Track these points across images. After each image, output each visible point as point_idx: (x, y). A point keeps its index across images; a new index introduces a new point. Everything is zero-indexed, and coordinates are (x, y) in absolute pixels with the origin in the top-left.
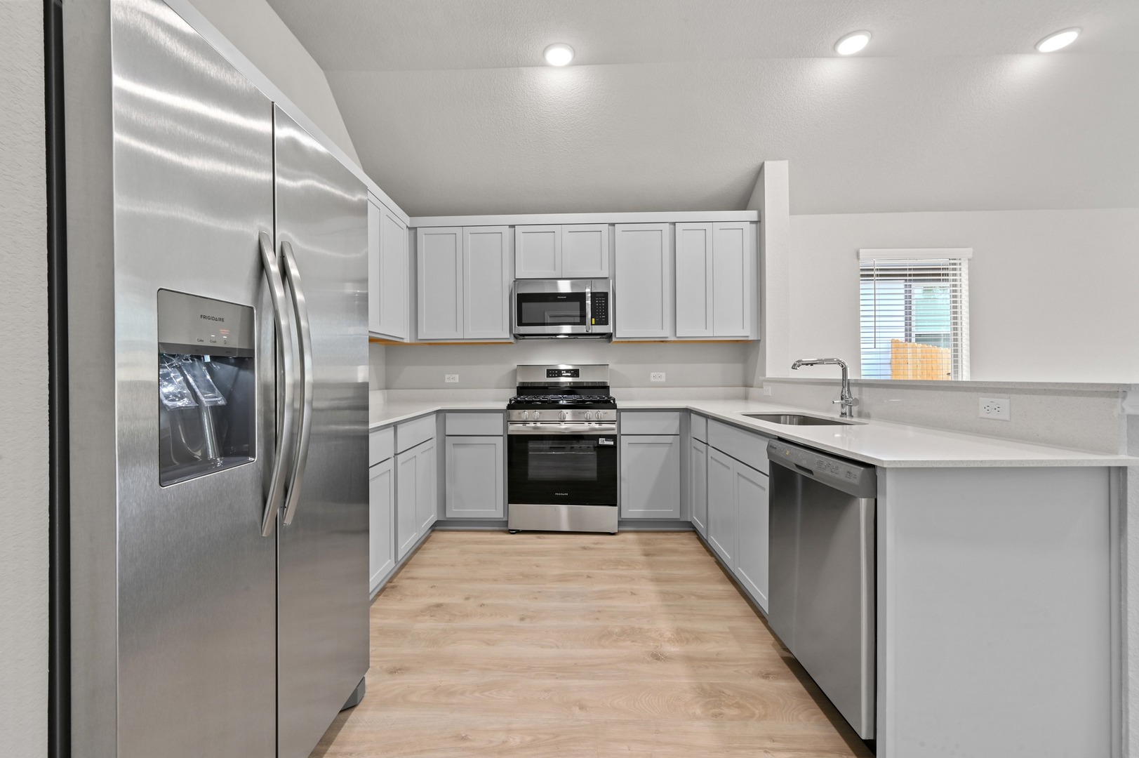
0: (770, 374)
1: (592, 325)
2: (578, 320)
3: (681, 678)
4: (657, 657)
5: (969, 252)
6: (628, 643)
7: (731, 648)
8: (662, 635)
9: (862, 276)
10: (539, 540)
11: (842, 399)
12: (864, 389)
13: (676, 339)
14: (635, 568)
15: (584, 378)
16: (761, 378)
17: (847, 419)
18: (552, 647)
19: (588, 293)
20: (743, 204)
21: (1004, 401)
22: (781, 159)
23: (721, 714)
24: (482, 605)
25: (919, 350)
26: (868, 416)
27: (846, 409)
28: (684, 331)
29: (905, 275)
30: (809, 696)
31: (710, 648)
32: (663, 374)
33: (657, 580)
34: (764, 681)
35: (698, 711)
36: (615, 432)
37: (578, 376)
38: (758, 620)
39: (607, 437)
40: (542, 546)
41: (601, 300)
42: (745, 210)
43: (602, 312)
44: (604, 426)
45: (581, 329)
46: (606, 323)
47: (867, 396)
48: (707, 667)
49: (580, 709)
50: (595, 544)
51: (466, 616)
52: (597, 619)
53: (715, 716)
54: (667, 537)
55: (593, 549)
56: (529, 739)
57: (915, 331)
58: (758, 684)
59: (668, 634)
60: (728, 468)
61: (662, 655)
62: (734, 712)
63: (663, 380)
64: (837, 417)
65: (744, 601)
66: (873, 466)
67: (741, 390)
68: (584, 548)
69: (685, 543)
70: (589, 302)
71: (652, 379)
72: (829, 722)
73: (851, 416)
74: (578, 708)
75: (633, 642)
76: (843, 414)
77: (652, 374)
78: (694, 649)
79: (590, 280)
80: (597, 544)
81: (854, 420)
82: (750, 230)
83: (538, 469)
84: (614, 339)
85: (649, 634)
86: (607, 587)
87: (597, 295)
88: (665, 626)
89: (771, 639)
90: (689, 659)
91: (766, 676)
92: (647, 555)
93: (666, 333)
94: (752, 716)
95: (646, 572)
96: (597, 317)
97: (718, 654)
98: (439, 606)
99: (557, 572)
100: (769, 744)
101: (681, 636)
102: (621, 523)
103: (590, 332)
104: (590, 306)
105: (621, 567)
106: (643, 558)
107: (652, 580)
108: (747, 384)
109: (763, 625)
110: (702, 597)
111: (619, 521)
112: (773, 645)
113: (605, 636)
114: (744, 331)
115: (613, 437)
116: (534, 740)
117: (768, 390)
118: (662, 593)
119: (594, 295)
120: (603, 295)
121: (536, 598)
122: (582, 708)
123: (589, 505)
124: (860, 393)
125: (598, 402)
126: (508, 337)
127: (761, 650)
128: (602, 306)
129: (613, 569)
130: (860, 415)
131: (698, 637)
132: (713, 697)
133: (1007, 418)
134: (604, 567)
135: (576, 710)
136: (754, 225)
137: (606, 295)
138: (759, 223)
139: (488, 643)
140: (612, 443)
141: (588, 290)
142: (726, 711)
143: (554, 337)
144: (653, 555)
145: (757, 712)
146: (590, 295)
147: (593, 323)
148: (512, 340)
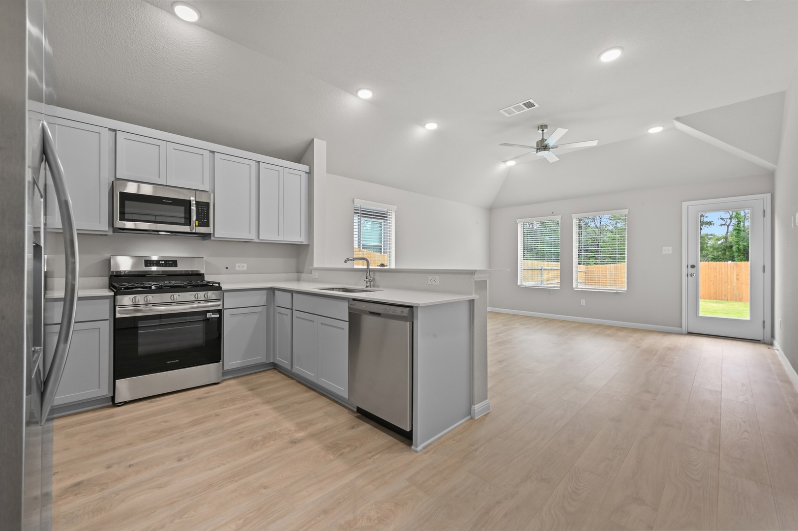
0: (315, 265)
1: (196, 226)
2: (183, 221)
3: (313, 447)
4: (294, 442)
5: (395, 207)
6: (272, 442)
7: (330, 422)
8: (290, 430)
9: (355, 213)
10: (153, 404)
11: (367, 278)
12: (376, 273)
13: (259, 241)
14: (249, 400)
15: (181, 267)
16: (311, 268)
17: (369, 289)
18: (219, 467)
19: (193, 200)
20: (298, 159)
21: (437, 277)
22: (323, 140)
23: (342, 453)
24: (130, 466)
25: (365, 253)
26: (378, 287)
27: (369, 284)
28: (265, 236)
29: (359, 213)
30: (375, 428)
31: (320, 426)
32: (245, 265)
33: (268, 402)
34: (353, 430)
35: (332, 457)
36: (220, 308)
37: (176, 266)
38: (335, 404)
39: (214, 312)
40: (159, 407)
41: (204, 208)
42: (299, 163)
43: (204, 217)
44: (210, 304)
45: (186, 229)
46: (208, 225)
47: (378, 277)
48: (324, 436)
49: (265, 489)
50: (206, 393)
51: (118, 479)
52: (242, 437)
53: (341, 455)
54: (257, 376)
55: (205, 398)
56: (241, 522)
57: (362, 243)
58: (351, 433)
59: (293, 428)
60: (313, 321)
61: (296, 440)
62: (348, 449)
63: (245, 268)
64: (364, 288)
65: (324, 397)
66: (411, 307)
67: (295, 275)
68: (200, 399)
69: (272, 376)
70: (194, 208)
71: (237, 268)
72: (387, 435)
73: (370, 287)
74: (263, 489)
75: (274, 440)
76: (367, 286)
77: (237, 265)
78: (312, 429)
79: (194, 191)
80: (209, 393)
81: (372, 289)
82: (304, 177)
83: (145, 345)
84: (212, 238)
85: (281, 432)
86: (235, 417)
87: (201, 204)
88: (288, 425)
89: (346, 411)
90: (312, 436)
91: (353, 428)
92: (252, 390)
93: (253, 236)
94: (357, 447)
95: (257, 400)
96: (200, 220)
97: (325, 427)
98: (78, 484)
99: (187, 420)
100: (369, 455)
101: (301, 426)
102: (225, 373)
103: (194, 231)
104: (195, 211)
105: (237, 402)
106: (249, 393)
107: (265, 403)
108: (299, 271)
109: (339, 406)
110: (301, 403)
111: (222, 373)
112: (348, 413)
113: (253, 445)
114: (299, 238)
115: (219, 312)
116: (245, 520)
117: (315, 275)
118: (276, 408)
119: (198, 204)
120: (205, 204)
121: (182, 443)
122: (265, 488)
123: (180, 368)
124: (374, 275)
125: (197, 286)
126: (107, 230)
127: (344, 418)
128: (204, 212)
129: (233, 405)
130: (374, 286)
131: (310, 423)
132: (334, 448)
133: (438, 284)
134: (225, 406)
135: (264, 491)
136: (307, 175)
137: (208, 204)
138: (310, 174)
139: (159, 487)
140: (218, 316)
141: (192, 198)
142: (344, 451)
143: (156, 233)
144: (256, 389)
145: (357, 444)
146: (194, 202)
147: (197, 225)
148: (111, 233)
